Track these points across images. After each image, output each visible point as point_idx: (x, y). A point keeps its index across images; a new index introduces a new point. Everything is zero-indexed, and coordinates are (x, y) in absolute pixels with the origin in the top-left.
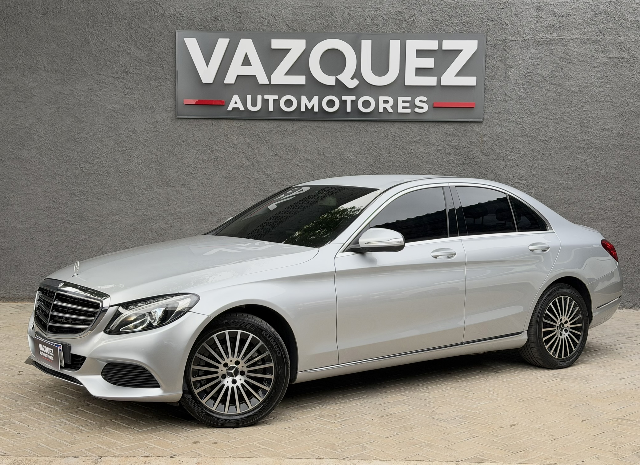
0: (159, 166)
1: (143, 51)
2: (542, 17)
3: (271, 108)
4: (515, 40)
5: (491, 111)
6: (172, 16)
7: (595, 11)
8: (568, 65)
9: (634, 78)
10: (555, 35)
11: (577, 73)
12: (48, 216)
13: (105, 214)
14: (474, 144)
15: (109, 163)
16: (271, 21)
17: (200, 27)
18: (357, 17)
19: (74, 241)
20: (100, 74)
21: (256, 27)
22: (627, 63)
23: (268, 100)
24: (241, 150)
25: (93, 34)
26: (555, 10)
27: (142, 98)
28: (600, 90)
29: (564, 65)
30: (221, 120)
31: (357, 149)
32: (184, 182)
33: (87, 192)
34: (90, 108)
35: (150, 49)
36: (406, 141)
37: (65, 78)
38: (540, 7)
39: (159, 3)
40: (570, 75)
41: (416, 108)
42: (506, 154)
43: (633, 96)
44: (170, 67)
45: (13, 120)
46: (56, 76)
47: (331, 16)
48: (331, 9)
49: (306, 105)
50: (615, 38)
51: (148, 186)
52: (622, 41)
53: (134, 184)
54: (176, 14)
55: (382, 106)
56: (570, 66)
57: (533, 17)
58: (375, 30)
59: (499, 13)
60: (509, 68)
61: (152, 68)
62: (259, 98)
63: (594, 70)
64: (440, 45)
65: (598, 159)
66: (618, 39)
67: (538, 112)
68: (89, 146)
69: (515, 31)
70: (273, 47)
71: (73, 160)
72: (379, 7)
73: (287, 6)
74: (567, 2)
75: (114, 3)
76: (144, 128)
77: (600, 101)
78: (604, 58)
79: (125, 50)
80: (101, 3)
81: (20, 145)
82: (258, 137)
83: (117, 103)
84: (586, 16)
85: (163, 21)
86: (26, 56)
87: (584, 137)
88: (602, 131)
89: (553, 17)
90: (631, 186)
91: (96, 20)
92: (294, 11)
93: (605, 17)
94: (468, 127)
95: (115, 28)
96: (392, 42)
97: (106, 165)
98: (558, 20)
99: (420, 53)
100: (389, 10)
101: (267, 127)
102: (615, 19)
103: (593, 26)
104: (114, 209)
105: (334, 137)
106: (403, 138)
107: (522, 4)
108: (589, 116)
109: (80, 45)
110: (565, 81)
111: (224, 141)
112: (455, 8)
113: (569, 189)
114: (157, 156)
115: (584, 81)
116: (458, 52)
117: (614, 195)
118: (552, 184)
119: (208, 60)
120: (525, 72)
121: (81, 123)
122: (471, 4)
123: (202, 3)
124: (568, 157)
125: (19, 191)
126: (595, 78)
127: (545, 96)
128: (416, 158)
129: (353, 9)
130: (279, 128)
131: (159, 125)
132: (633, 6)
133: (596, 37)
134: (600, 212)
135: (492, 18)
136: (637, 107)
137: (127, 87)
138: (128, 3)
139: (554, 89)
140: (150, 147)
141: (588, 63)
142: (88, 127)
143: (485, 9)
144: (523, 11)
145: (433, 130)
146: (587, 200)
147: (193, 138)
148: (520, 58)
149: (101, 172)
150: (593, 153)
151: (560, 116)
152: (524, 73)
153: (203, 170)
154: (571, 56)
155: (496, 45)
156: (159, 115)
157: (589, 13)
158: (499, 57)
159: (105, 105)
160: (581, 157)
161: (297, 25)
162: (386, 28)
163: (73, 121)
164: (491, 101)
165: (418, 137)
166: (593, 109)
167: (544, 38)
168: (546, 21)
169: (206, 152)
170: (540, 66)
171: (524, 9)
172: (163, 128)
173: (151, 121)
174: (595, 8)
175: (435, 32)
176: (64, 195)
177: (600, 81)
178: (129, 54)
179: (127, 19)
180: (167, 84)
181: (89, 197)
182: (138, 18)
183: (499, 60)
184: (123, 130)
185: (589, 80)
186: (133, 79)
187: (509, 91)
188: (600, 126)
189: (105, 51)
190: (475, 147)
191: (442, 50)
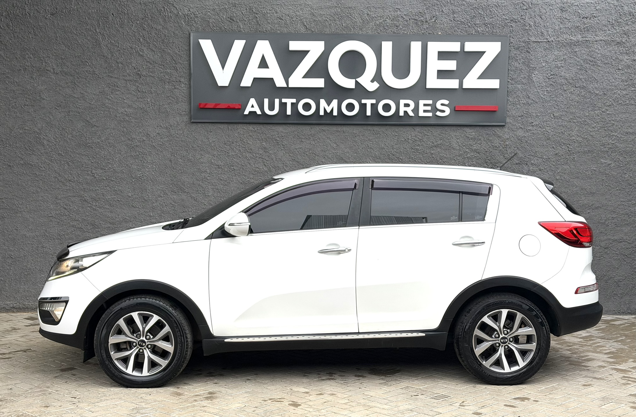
0: (173, 172)
1: (156, 53)
2: (566, 19)
3: (289, 112)
4: (539, 42)
5: (514, 115)
6: (186, 16)
7: (619, 13)
8: (592, 67)
10: (579, 37)
11: (601, 75)
12: (59, 224)
13: (118, 221)
14: (496, 148)
15: (122, 168)
16: (288, 22)
17: (215, 28)
18: (377, 18)
20: (111, 77)
21: (273, 27)
23: (286, 103)
24: (258, 155)
25: (104, 35)
26: (579, 11)
27: (156, 102)
28: (624, 92)
29: (588, 68)
30: (238, 125)
31: (377, 154)
32: (200, 188)
33: (98, 198)
34: (102, 112)
35: (163, 51)
36: (427, 146)
37: (76, 81)
38: (564, 8)
39: (172, 3)
40: (595, 78)
41: (438, 112)
42: (528, 158)
44: (184, 70)
45: (21, 125)
46: (66, 79)
47: (350, 16)
48: (349, 10)
49: (325, 110)
51: (162, 192)
53: (148, 190)
54: (190, 15)
55: (402, 109)
56: (594, 68)
57: (557, 18)
58: (395, 31)
59: (522, 14)
60: (533, 70)
61: (166, 70)
62: (277, 101)
63: (618, 73)
64: (462, 47)
65: (622, 163)
67: (562, 116)
68: (101, 151)
69: (539, 33)
70: (291, 48)
71: (84, 166)
72: (399, 7)
73: (305, 7)
74: (592, 3)
75: (126, 3)
76: (157, 132)
77: (624, 104)
78: (629, 60)
79: (137, 52)
80: (112, 2)
81: (29, 150)
82: (275, 141)
83: (129, 106)
84: (611, 17)
85: (177, 21)
86: (34, 58)
87: (608, 141)
88: (626, 134)
89: (577, 18)
91: (107, 20)
92: (312, 11)
93: (630, 18)
94: (489, 131)
95: (128, 29)
96: (413, 43)
97: (119, 171)
98: (582, 22)
99: (443, 55)
100: (410, 10)
101: (285, 131)
103: (617, 27)
104: (127, 216)
105: (353, 142)
106: (424, 142)
107: (546, 4)
108: (613, 119)
109: (91, 46)
110: (589, 83)
111: (240, 145)
112: (478, 9)
113: (592, 194)
114: (171, 161)
115: (608, 84)
116: (481, 54)
118: (576, 189)
119: (223, 63)
120: (549, 74)
121: (92, 128)
122: (494, 4)
123: (217, 3)
124: (591, 161)
125: (28, 198)
126: (620, 81)
127: (568, 99)
128: (437, 162)
129: (372, 10)
130: (296, 133)
131: (173, 129)
133: (621, 39)
134: (624, 217)
135: (515, 19)
137: (140, 90)
138: (140, 3)
139: (578, 92)
140: (164, 153)
141: (612, 65)
142: (99, 132)
143: (508, 10)
144: (547, 12)
145: (454, 134)
146: (610, 205)
147: (208, 143)
148: (543, 60)
149: (113, 178)
151: (584, 120)
152: (547, 75)
153: (219, 175)
154: (595, 58)
155: (519, 47)
156: (173, 120)
157: (613, 14)
158: (522, 59)
159: (117, 109)
160: (605, 161)
161: (315, 27)
162: (406, 29)
163: (84, 126)
164: (514, 104)
165: (439, 141)
166: (618, 112)
167: (567, 39)
168: (570, 22)
169: (221, 157)
170: (564, 68)
171: (548, 9)
172: (177, 133)
173: (165, 126)
174: (620, 9)
175: (457, 33)
176: (75, 202)
177: (624, 84)
178: (142, 56)
179: (139, 19)
180: (181, 87)
181: (101, 204)
182: (151, 18)
183: (522, 62)
184: (136, 135)
185: (613, 82)
186: (146, 82)
187: (532, 94)
188: (624, 130)
189: (117, 53)
190: (498, 151)
191: (464, 52)
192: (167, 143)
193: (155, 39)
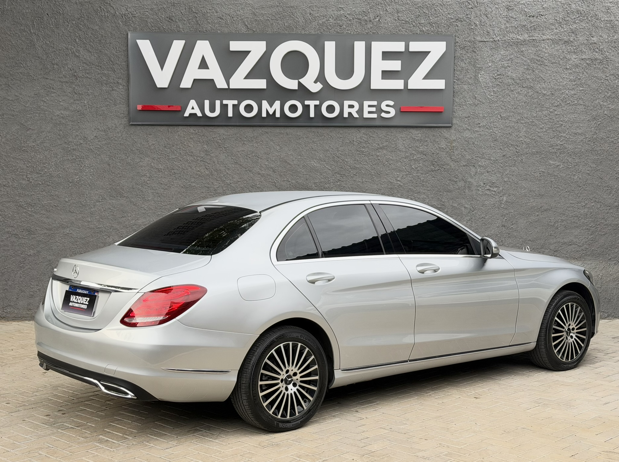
0: (112, 176)
1: (92, 54)
2: (512, 17)
3: (230, 114)
4: (485, 41)
5: (461, 116)
6: (123, 16)
7: (567, 11)
8: (539, 67)
9: (607, 80)
10: (526, 36)
11: (548, 75)
13: (55, 227)
14: (443, 150)
15: (59, 173)
16: (228, 21)
17: (153, 29)
18: (320, 17)
19: (22, 256)
20: (46, 79)
21: (213, 27)
22: (601, 64)
23: (227, 105)
24: (199, 158)
25: (39, 36)
26: (526, 10)
27: (93, 104)
28: (573, 92)
29: (535, 67)
30: (178, 127)
31: (321, 156)
32: (139, 192)
33: (35, 203)
34: (37, 115)
35: (100, 51)
36: (373, 148)
37: (10, 83)
38: (510, 6)
39: (109, 2)
40: (542, 78)
41: (383, 113)
42: (476, 160)
43: (607, 98)
44: (122, 71)
47: (292, 16)
48: (292, 9)
49: (267, 111)
50: (588, 39)
51: (100, 197)
52: (595, 42)
53: (85, 195)
54: (128, 14)
55: (346, 111)
56: (541, 68)
57: (503, 17)
58: (339, 31)
59: (468, 13)
60: (479, 70)
61: (103, 71)
62: (218, 103)
63: (566, 72)
64: (407, 47)
65: (571, 164)
66: (591, 39)
67: (509, 116)
68: (36, 155)
69: (484, 32)
70: (231, 49)
71: (19, 170)
72: (342, 6)
73: (245, 6)
75: (61, 3)
76: (95, 135)
77: (572, 104)
78: (577, 59)
79: (73, 53)
80: (47, 2)
82: (216, 144)
83: (66, 109)
84: (558, 15)
85: (114, 21)
87: (557, 142)
88: (575, 135)
89: (524, 17)
90: (605, 192)
91: (42, 21)
92: (254, 11)
93: (578, 16)
94: (437, 132)
95: (63, 30)
96: (356, 43)
97: (55, 175)
98: (529, 20)
99: (387, 55)
100: (354, 10)
102: (588, 19)
103: (565, 26)
104: (64, 222)
105: (297, 144)
106: (370, 144)
107: (492, 3)
108: (561, 119)
109: (25, 47)
110: (536, 83)
111: (180, 148)
112: (422, 8)
114: (109, 165)
115: (555, 83)
116: (426, 54)
117: (587, 202)
118: (524, 191)
119: (162, 63)
120: (495, 74)
121: (27, 131)
122: (439, 3)
123: (155, 2)
124: (539, 162)
126: (568, 81)
127: (516, 99)
128: (383, 165)
129: (315, 9)
130: (238, 135)
131: (111, 132)
132: (606, 5)
133: (568, 37)
134: (573, 219)
135: (460, 18)
136: (610, 110)
137: (76, 92)
138: (76, 3)
139: (526, 92)
140: (102, 156)
141: (560, 65)
142: (35, 135)
143: (453, 9)
144: (492, 11)
145: (400, 135)
146: (560, 207)
147: (148, 146)
148: (489, 60)
149: (50, 183)
150: (565, 158)
151: (531, 120)
152: (494, 76)
153: (159, 179)
154: (542, 57)
155: (465, 46)
156: (111, 122)
157: (560, 13)
158: (468, 58)
159: (53, 112)
160: (553, 163)
161: (257, 26)
162: (350, 28)
163: (18, 129)
164: (460, 105)
165: (385, 143)
166: (566, 112)
167: (514, 38)
168: (517, 21)
169: (161, 160)
170: (511, 68)
171: (494, 8)
172: (115, 136)
173: (103, 129)
174: (567, 7)
175: (402, 33)
176: (10, 207)
177: (572, 84)
178: (78, 57)
179: (75, 19)
180: (119, 89)
181: (37, 210)
182: (87, 18)
183: (468, 62)
184: (73, 138)
185: (561, 82)
186: (82, 84)
187: (478, 94)
188: (572, 130)
189: (53, 54)
190: (445, 153)
191: (409, 52)
192: (105, 146)
193: (91, 40)
